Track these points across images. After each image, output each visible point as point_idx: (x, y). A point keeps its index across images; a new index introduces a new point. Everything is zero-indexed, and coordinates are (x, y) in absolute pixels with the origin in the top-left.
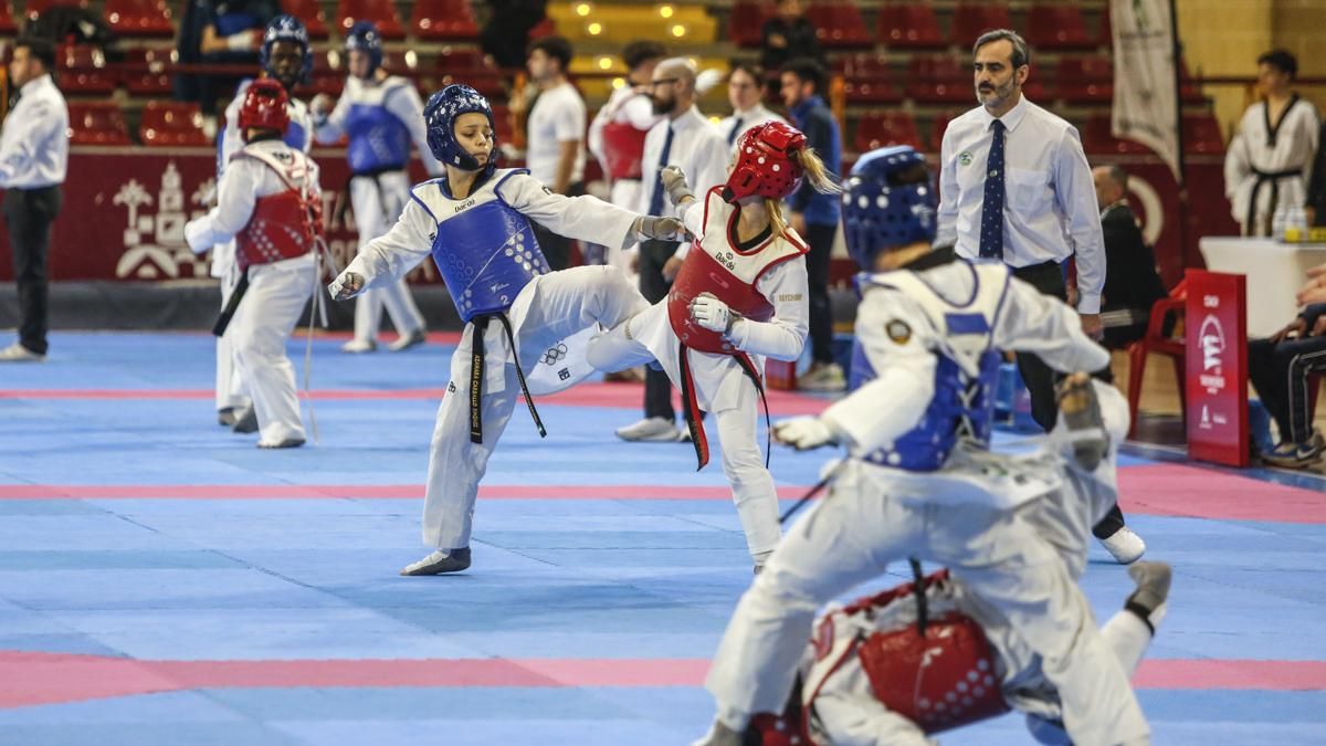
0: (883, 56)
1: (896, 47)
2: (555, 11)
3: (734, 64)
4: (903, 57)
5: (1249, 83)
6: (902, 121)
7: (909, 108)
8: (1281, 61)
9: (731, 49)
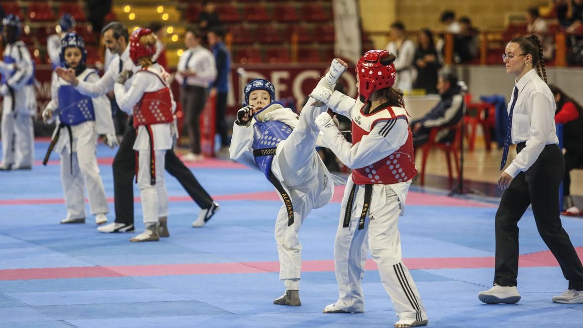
0: (246, 26)
1: (252, 22)
2: (116, 10)
3: (188, 30)
4: (254, 26)
5: (387, 34)
6: (254, 51)
7: (257, 46)
8: (398, 26)
9: (186, 24)
